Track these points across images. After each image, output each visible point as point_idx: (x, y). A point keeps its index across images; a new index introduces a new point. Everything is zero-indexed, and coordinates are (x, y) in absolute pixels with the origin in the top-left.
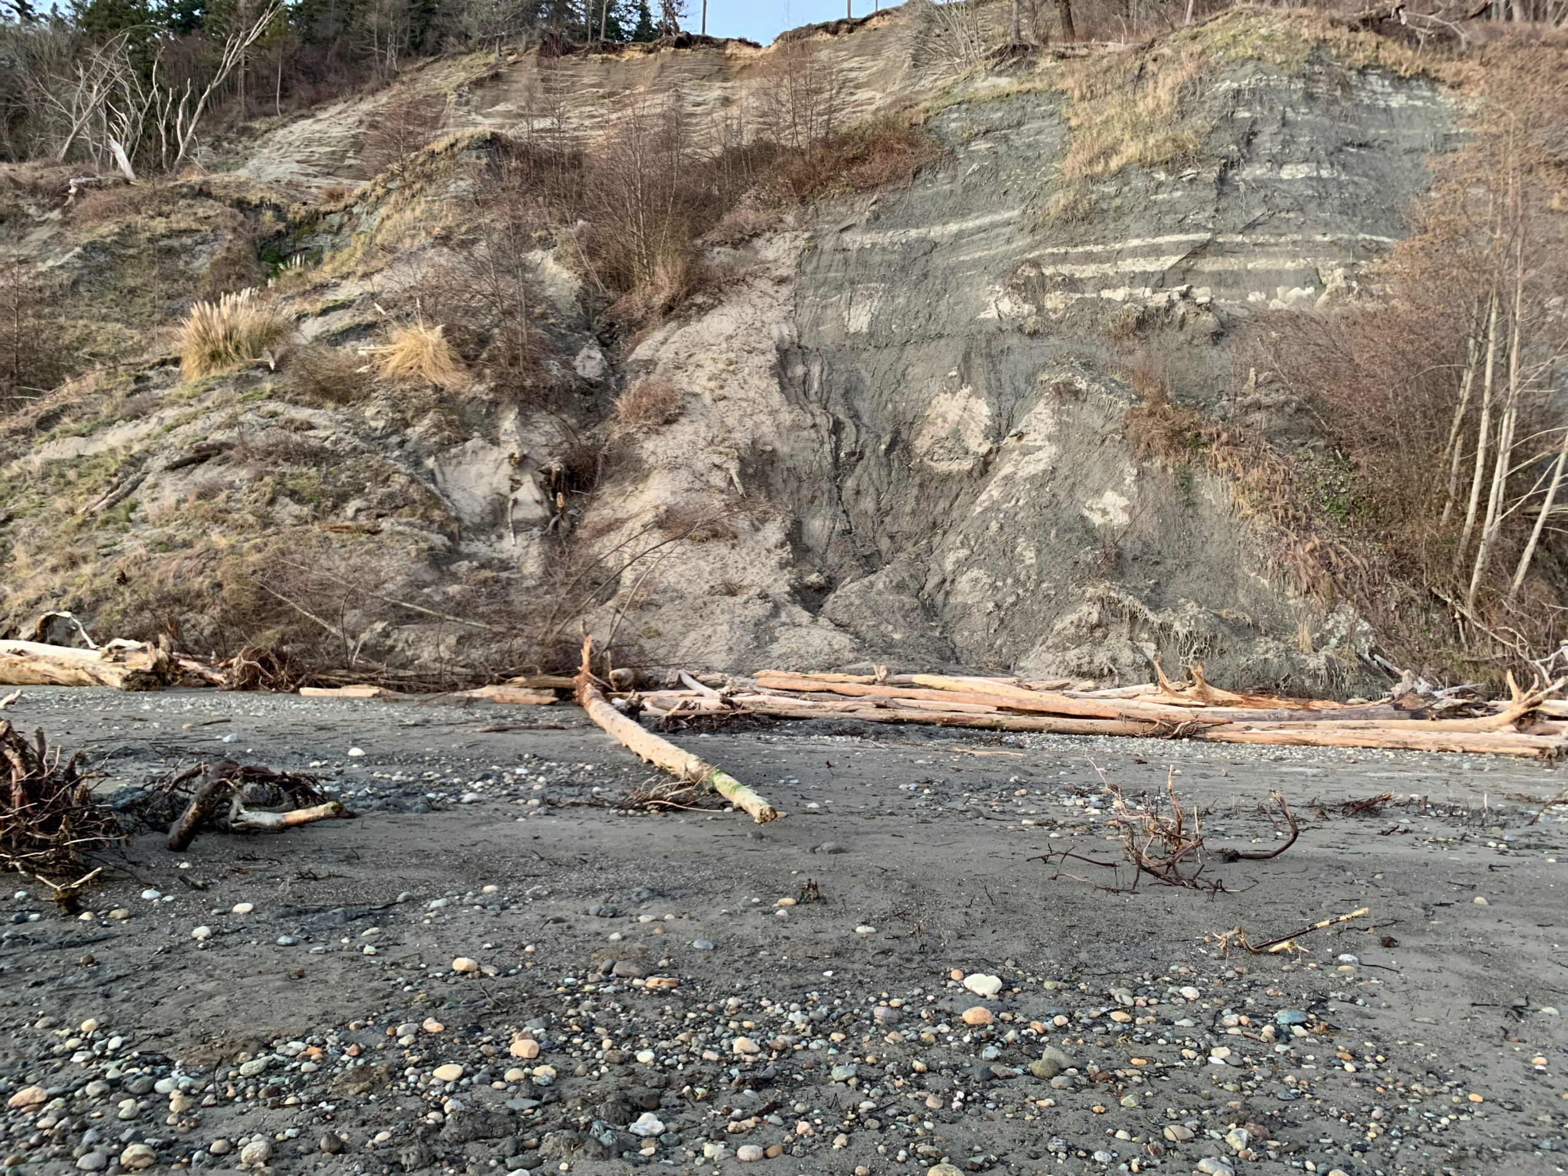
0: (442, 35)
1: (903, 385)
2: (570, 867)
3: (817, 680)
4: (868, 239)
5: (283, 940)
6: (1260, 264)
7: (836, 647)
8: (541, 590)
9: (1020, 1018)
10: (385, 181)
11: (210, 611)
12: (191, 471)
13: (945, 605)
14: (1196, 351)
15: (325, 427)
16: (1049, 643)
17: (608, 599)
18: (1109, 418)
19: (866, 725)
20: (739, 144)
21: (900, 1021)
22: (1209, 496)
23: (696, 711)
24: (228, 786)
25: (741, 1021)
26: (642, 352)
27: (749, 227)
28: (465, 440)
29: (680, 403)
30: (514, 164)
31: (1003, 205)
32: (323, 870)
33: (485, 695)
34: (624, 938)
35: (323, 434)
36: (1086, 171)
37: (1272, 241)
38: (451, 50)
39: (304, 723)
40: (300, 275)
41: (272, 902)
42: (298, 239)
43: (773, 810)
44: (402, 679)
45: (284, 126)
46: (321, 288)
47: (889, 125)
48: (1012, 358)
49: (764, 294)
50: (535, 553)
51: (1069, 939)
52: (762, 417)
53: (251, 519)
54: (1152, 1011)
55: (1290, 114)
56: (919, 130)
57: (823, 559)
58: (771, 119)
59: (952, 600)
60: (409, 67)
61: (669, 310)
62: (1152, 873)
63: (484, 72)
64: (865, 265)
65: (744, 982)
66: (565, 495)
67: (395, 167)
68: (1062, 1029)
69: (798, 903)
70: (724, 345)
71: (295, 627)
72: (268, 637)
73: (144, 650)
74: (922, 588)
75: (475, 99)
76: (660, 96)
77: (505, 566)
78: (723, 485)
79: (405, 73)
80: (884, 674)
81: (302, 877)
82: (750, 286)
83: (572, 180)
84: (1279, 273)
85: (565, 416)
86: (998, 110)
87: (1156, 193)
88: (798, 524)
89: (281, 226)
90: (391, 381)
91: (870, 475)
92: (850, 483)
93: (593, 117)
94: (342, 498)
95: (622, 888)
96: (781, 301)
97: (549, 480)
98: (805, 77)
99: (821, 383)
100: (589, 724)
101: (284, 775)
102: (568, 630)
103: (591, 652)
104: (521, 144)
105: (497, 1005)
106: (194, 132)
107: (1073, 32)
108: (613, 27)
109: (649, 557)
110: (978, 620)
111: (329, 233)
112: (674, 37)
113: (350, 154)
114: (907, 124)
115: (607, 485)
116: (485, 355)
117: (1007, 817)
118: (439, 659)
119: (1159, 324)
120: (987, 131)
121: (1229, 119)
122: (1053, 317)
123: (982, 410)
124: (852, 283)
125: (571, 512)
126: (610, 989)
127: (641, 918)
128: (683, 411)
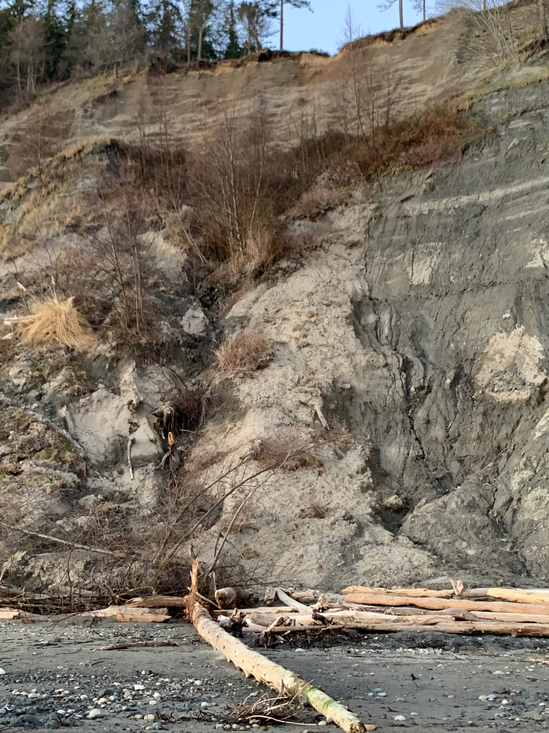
0: (70, 65)
1: (463, 327)
3: (399, 595)
4: (425, 207)
7: (416, 563)
8: (156, 518)
10: (26, 183)
13: (513, 523)
17: (212, 525)
19: (446, 637)
20: (314, 136)
23: (292, 627)
26: (238, 310)
27: (324, 203)
28: (92, 391)
29: (270, 351)
30: (129, 163)
31: (541, 172)
33: (109, 615)
38: (78, 75)
43: (362, 725)
44: (38, 602)
47: (440, 112)
49: (339, 256)
50: (150, 487)
52: (341, 360)
56: (464, 115)
57: (400, 482)
58: (339, 114)
59: (520, 517)
60: (45, 91)
61: (259, 274)
63: (104, 91)
64: (424, 228)
66: (175, 435)
67: (34, 170)
70: (306, 301)
74: (491, 507)
75: (98, 112)
76: (248, 101)
77: (125, 498)
78: (309, 419)
79: (42, 96)
80: (460, 588)
82: (326, 251)
83: (177, 174)
85: (174, 367)
86: (532, 94)
88: (376, 451)
90: (31, 345)
91: (438, 406)
92: (420, 414)
93: (193, 121)
96: (353, 262)
97: (161, 422)
98: (366, 78)
99: (391, 329)
100: (198, 641)
102: (179, 554)
103: (199, 574)
104: (135, 147)
108: (208, 48)
109: (247, 486)
112: (258, 53)
114: (454, 111)
115: (210, 423)
116: (108, 320)
118: (69, 583)
120: (524, 112)
123: (535, 346)
124: (414, 243)
125: (180, 448)
128: (272, 357)
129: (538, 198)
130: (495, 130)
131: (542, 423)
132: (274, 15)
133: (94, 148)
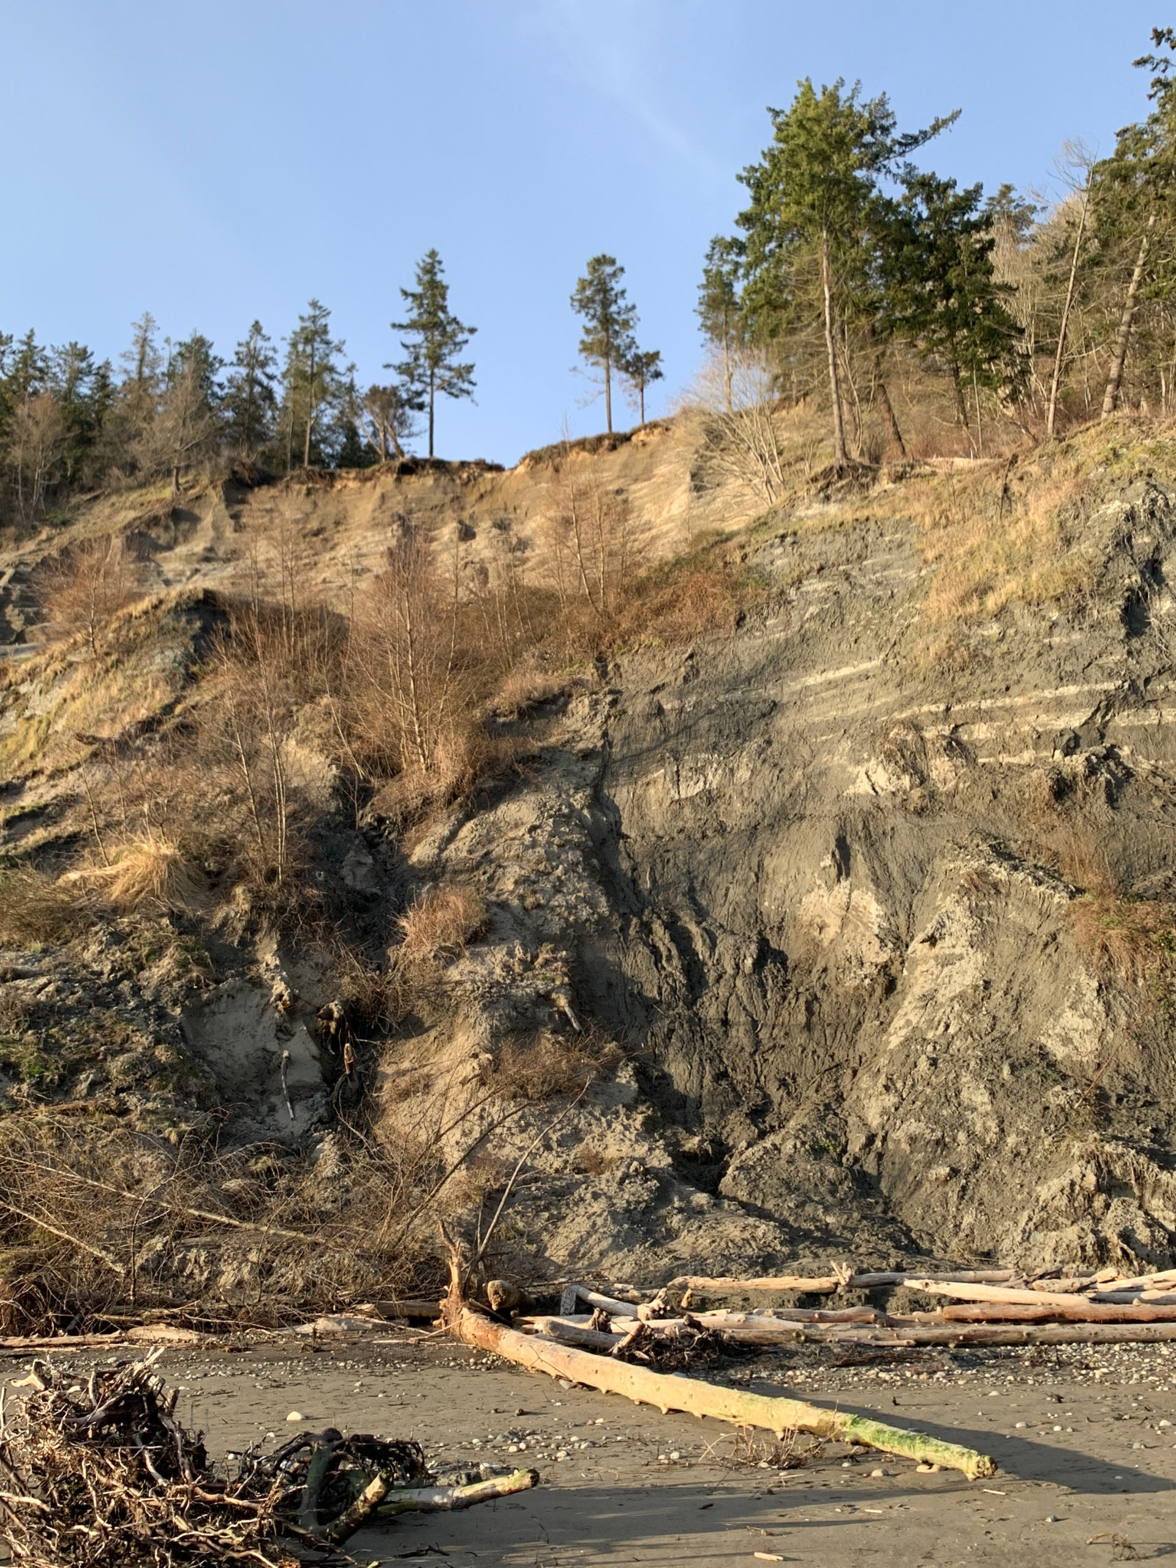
0: (102, 468)
1: (762, 880)
4: (688, 701)
10: (65, 653)
13: (880, 1174)
18: (1045, 916)
26: (424, 851)
28: (218, 982)
29: (486, 916)
31: (856, 656)
35: (33, 984)
36: (957, 611)
38: (115, 484)
48: (897, 841)
56: (735, 569)
59: (889, 1165)
61: (452, 798)
63: (158, 510)
64: (689, 731)
66: (352, 1046)
70: (528, 839)
74: (844, 1151)
76: (381, 532)
80: (848, 1274)
82: (548, 764)
86: (831, 542)
87: (1050, 635)
91: (739, 997)
92: (714, 1010)
94: (72, 1069)
97: (328, 1027)
103: (460, 1265)
112: (397, 463)
114: (719, 563)
119: (1080, 793)
120: (822, 568)
122: (943, 789)
123: (871, 908)
124: (676, 754)
125: (359, 1068)
128: (490, 927)
129: (855, 691)
130: (782, 593)
131: (898, 1022)
132: (421, 407)
133: (178, 604)
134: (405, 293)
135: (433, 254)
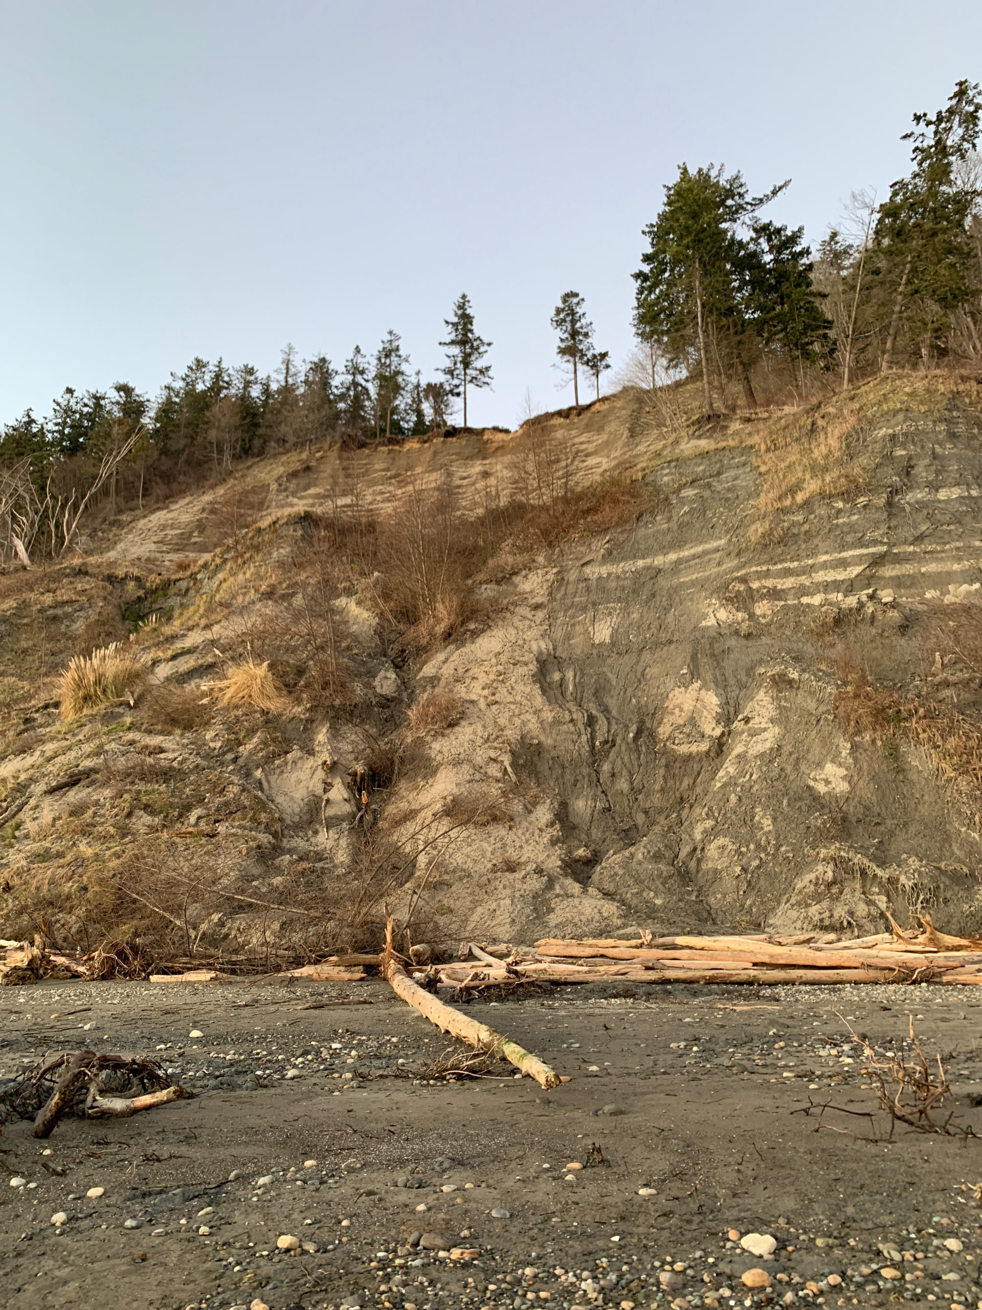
0: (265, 442)
1: (643, 683)
2: (380, 1140)
3: (590, 946)
4: (604, 571)
5: (129, 1223)
6: (932, 567)
7: (606, 915)
8: (351, 877)
9: (796, 1279)
10: (223, 553)
11: (77, 912)
12: (65, 794)
13: (698, 871)
14: (887, 641)
15: (174, 751)
16: (793, 901)
17: (406, 882)
18: (820, 701)
19: (637, 987)
20: (498, 506)
21: (685, 1286)
22: (915, 763)
23: (486, 982)
24: (86, 1074)
25: (537, 1292)
26: (428, 670)
27: (509, 568)
28: (287, 753)
29: (460, 709)
30: (323, 534)
31: (712, 537)
32: (165, 1151)
33: (305, 974)
34: (429, 1209)
35: (171, 756)
36: (777, 505)
37: (939, 548)
38: (272, 452)
39: (152, 1008)
40: (155, 630)
41: (121, 1185)
42: (155, 602)
43: (557, 1076)
44: (234, 963)
45: (145, 516)
46: (172, 638)
47: (614, 482)
48: (732, 656)
49: (524, 618)
50: (345, 846)
51: (836, 1193)
52: (529, 717)
53: (112, 830)
54: (920, 1266)
55: (938, 449)
56: (638, 485)
57: (589, 835)
58: (521, 485)
59: (704, 867)
60: (241, 466)
61: (448, 636)
62: (906, 1121)
63: (298, 466)
64: (604, 590)
65: (538, 1250)
66: (369, 794)
67: (230, 541)
68: (836, 1288)
69: (584, 1167)
70: (494, 660)
71: (146, 922)
72: (123, 932)
73: (21, 948)
74: (677, 857)
75: (292, 486)
76: (434, 474)
77: (319, 857)
78: (499, 775)
79: (237, 471)
80: (649, 937)
81: (147, 1159)
82: (512, 613)
83: (369, 543)
84: (949, 573)
85: (367, 727)
86: (700, 464)
87: (837, 518)
88: (564, 805)
89: (141, 593)
90: (227, 709)
91: (622, 759)
92: (606, 767)
93: (383, 493)
94: (187, 808)
95: (427, 1158)
96: (538, 623)
97: (355, 781)
98: (545, 452)
99: (575, 686)
100: (394, 998)
101: (134, 1062)
102: (374, 912)
103: (393, 931)
104: (328, 518)
105: (316, 1284)
106: (77, 527)
107: (755, 401)
108: (396, 426)
109: (439, 842)
110: (729, 883)
111: (179, 595)
112: (443, 430)
113: (196, 534)
114: (628, 481)
115: (403, 781)
116: (302, 683)
117: (770, 1071)
118: (266, 944)
119: (853, 621)
120: (693, 481)
121: (889, 458)
122: (763, 621)
123: (712, 700)
124: (594, 604)
125: (373, 807)
126: (418, 1262)
127: (444, 1188)
128: (463, 716)
129: (710, 560)
130: (667, 499)
131: (721, 773)
132: (458, 394)
133: (288, 520)
134: (447, 322)
135: (464, 297)
